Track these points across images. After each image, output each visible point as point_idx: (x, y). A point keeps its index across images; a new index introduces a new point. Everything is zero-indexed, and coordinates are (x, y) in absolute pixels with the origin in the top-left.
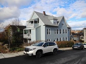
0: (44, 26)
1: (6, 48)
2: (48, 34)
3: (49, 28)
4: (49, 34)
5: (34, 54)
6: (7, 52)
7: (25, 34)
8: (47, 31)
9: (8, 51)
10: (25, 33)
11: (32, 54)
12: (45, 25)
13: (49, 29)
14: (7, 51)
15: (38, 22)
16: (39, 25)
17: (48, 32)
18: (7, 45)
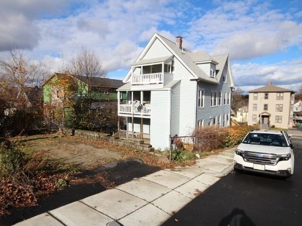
3: (202, 89)
4: (202, 106)
13: (202, 93)
15: (172, 69)
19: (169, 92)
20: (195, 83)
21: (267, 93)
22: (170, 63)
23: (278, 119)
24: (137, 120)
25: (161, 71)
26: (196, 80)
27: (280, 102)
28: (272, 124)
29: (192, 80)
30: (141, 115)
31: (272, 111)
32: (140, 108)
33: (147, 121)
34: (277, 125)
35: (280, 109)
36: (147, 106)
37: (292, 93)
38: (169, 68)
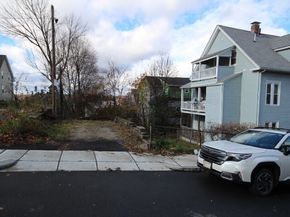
0: (259, 75)
1: (139, 139)
2: (268, 102)
3: (277, 82)
4: (275, 102)
5: (246, 178)
6: (143, 151)
7: (185, 100)
8: (269, 91)
9: (146, 148)
10: (187, 99)
11: (236, 176)
12: (260, 71)
13: (276, 86)
14: (142, 146)
15: (233, 62)
16: (236, 72)
17: (269, 97)
18: (142, 130)
19: (222, 87)
22: (230, 55)
25: (215, 65)
36: (203, 103)
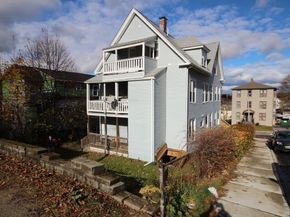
2: (190, 100)
3: (194, 80)
4: (193, 99)
15: (156, 54)
16: (159, 66)
19: (152, 83)
20: (186, 70)
21: (250, 91)
22: (153, 46)
23: (262, 116)
24: (111, 121)
25: (141, 55)
26: (187, 66)
27: (263, 99)
28: (256, 122)
29: (181, 67)
30: (116, 113)
31: (256, 108)
32: (114, 105)
33: (124, 122)
34: (261, 123)
35: (264, 106)
36: (124, 102)
37: (275, 89)
38: (151, 52)
